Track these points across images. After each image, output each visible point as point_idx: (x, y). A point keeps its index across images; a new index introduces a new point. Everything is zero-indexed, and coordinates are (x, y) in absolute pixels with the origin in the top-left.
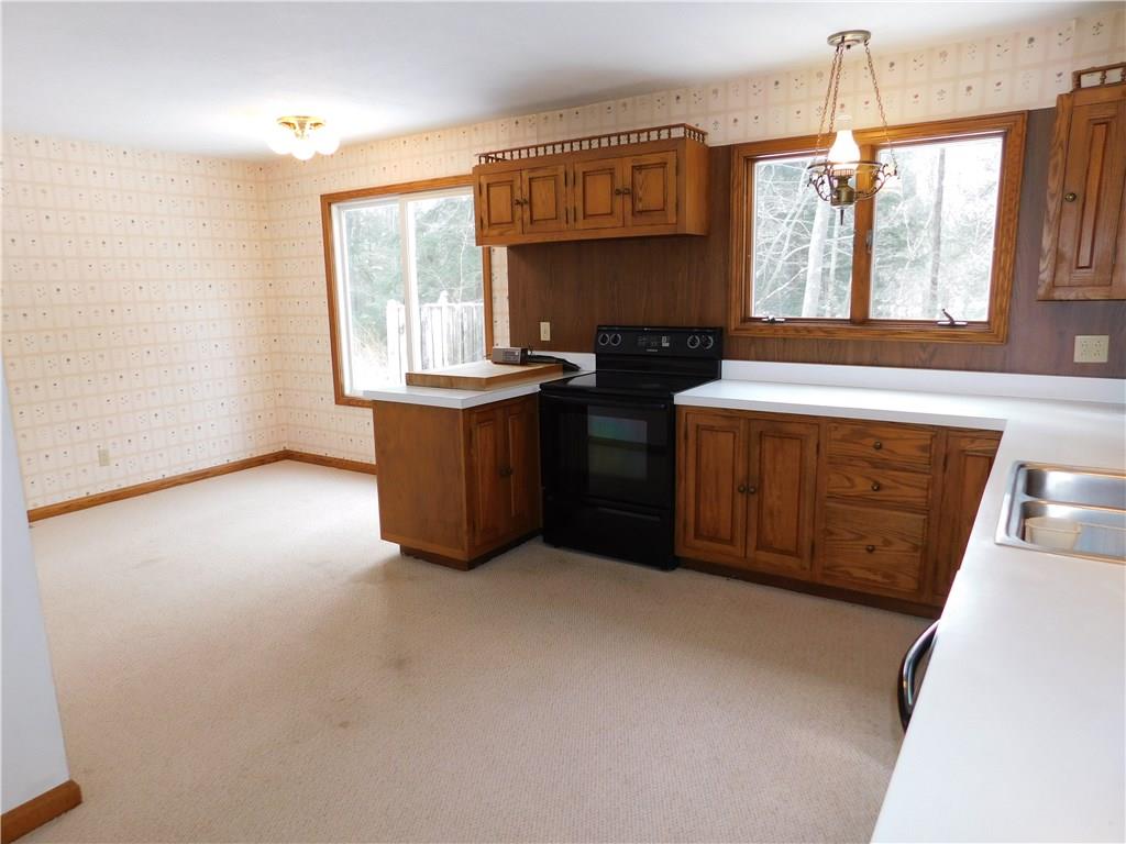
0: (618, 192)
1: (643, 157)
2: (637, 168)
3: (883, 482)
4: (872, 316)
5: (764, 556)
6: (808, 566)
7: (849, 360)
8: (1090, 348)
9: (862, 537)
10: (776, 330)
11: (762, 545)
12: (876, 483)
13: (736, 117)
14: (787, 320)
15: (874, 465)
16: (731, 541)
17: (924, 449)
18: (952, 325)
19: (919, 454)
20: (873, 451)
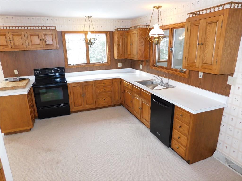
0: (41, 40)
1: (46, 33)
2: (45, 35)
3: (105, 89)
4: (90, 62)
5: (87, 106)
6: (95, 105)
7: (88, 70)
8: (120, 65)
9: (103, 98)
10: (75, 66)
11: (87, 104)
12: (104, 89)
13: (62, 25)
14: (76, 64)
15: (103, 86)
16: (81, 105)
17: (110, 82)
18: (103, 63)
19: (110, 83)
20: (103, 84)
